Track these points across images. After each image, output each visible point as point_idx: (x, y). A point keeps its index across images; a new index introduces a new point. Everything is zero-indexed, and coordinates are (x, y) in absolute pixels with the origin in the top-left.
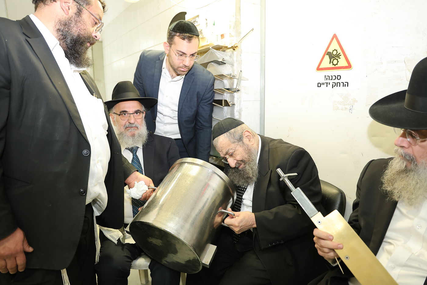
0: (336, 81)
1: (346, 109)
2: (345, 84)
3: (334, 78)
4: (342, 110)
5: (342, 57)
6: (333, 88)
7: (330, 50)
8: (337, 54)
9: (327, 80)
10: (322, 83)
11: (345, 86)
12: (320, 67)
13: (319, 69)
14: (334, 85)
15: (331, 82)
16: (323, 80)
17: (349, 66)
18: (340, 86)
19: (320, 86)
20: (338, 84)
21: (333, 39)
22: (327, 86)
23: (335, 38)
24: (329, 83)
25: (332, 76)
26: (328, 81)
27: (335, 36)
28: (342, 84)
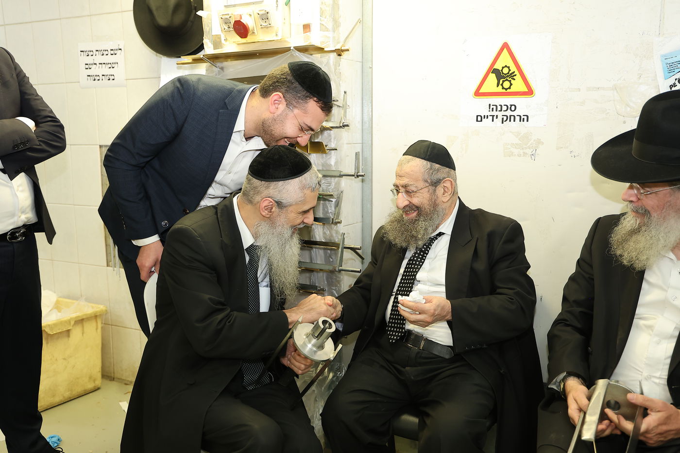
0: (509, 113)
1: (525, 154)
2: (522, 117)
3: (504, 108)
4: (519, 155)
5: (518, 77)
6: (503, 123)
7: (498, 66)
8: (510, 72)
9: (493, 111)
10: (484, 116)
11: (523, 121)
12: (481, 91)
13: (478, 93)
14: (505, 119)
15: (500, 114)
16: (485, 112)
17: (530, 92)
18: (514, 121)
19: (481, 121)
20: (512, 118)
21: (501, 50)
22: (493, 121)
23: (505, 49)
24: (497, 116)
25: (501, 106)
26: (495, 113)
27: (506, 46)
28: (518, 118)
